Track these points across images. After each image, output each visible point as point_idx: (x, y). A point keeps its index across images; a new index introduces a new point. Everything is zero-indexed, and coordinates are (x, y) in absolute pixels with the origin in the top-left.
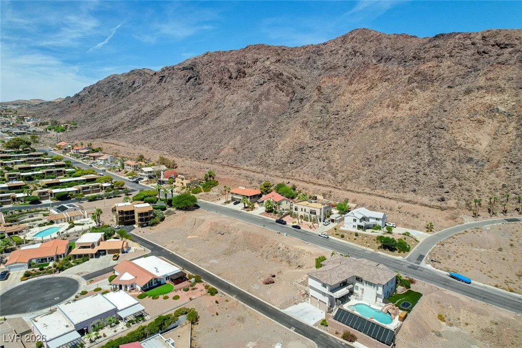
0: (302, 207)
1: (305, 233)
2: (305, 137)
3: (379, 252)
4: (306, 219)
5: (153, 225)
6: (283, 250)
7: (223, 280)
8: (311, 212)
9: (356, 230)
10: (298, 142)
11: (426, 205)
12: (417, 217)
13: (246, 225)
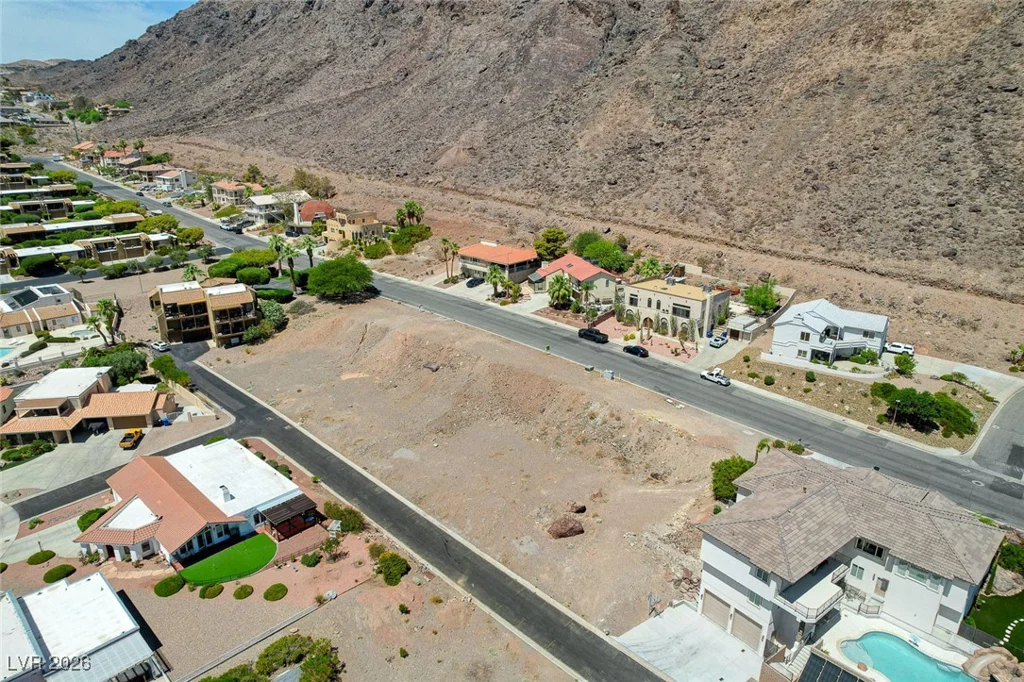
0: (650, 295)
1: (661, 369)
2: (644, 120)
3: (884, 434)
4: (661, 328)
5: (254, 341)
6: (605, 422)
7: (430, 518)
8: (675, 311)
9: (806, 364)
10: (626, 133)
11: (991, 295)
12: (975, 329)
13: (498, 343)
